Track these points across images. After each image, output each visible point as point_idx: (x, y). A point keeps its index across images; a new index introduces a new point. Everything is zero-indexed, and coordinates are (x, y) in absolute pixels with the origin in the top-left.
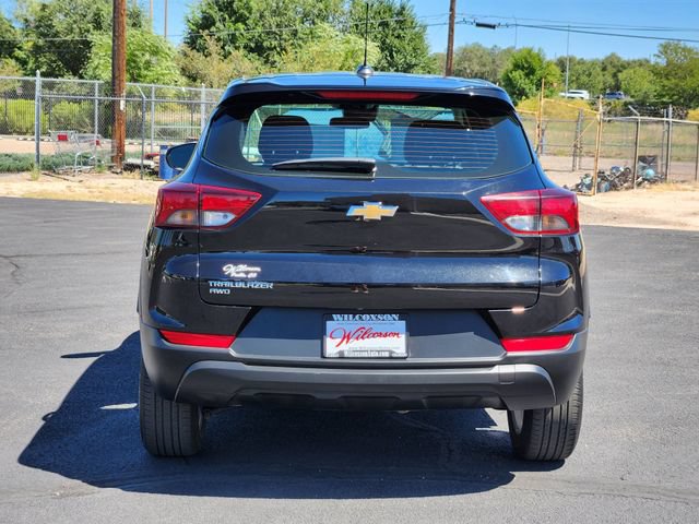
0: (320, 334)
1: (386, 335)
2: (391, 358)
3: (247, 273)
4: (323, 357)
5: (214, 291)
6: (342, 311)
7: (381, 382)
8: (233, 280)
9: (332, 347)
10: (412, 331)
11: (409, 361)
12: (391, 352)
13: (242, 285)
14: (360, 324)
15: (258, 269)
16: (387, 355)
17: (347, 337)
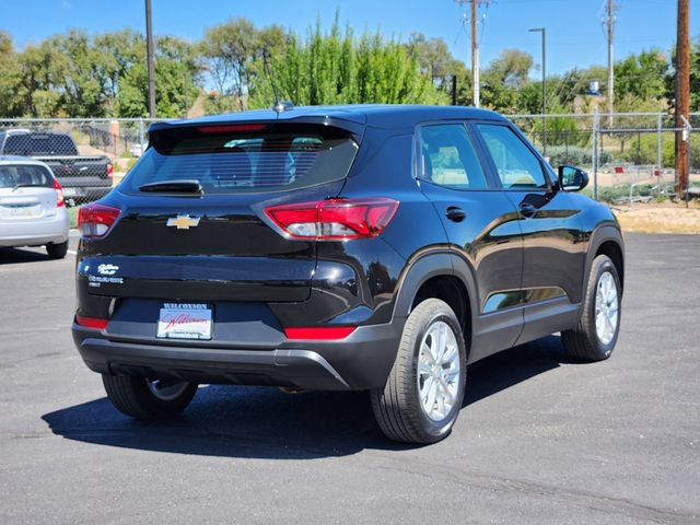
0: (155, 319)
2: (199, 339)
3: (110, 270)
4: (156, 336)
5: (91, 284)
6: (170, 301)
8: (102, 276)
9: (164, 329)
10: (215, 318)
11: (212, 342)
12: (200, 334)
13: (107, 280)
14: (182, 312)
15: (117, 268)
16: (196, 336)
17: (173, 321)
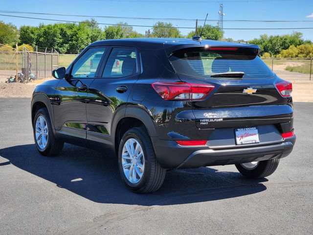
0: (234, 137)
1: (253, 135)
2: (256, 143)
4: (236, 144)
5: (202, 123)
6: (240, 128)
7: (256, 151)
8: (209, 119)
9: (239, 141)
10: (260, 133)
11: (260, 143)
13: (212, 120)
14: (245, 132)
15: (217, 114)
16: (254, 142)
17: (242, 137)
